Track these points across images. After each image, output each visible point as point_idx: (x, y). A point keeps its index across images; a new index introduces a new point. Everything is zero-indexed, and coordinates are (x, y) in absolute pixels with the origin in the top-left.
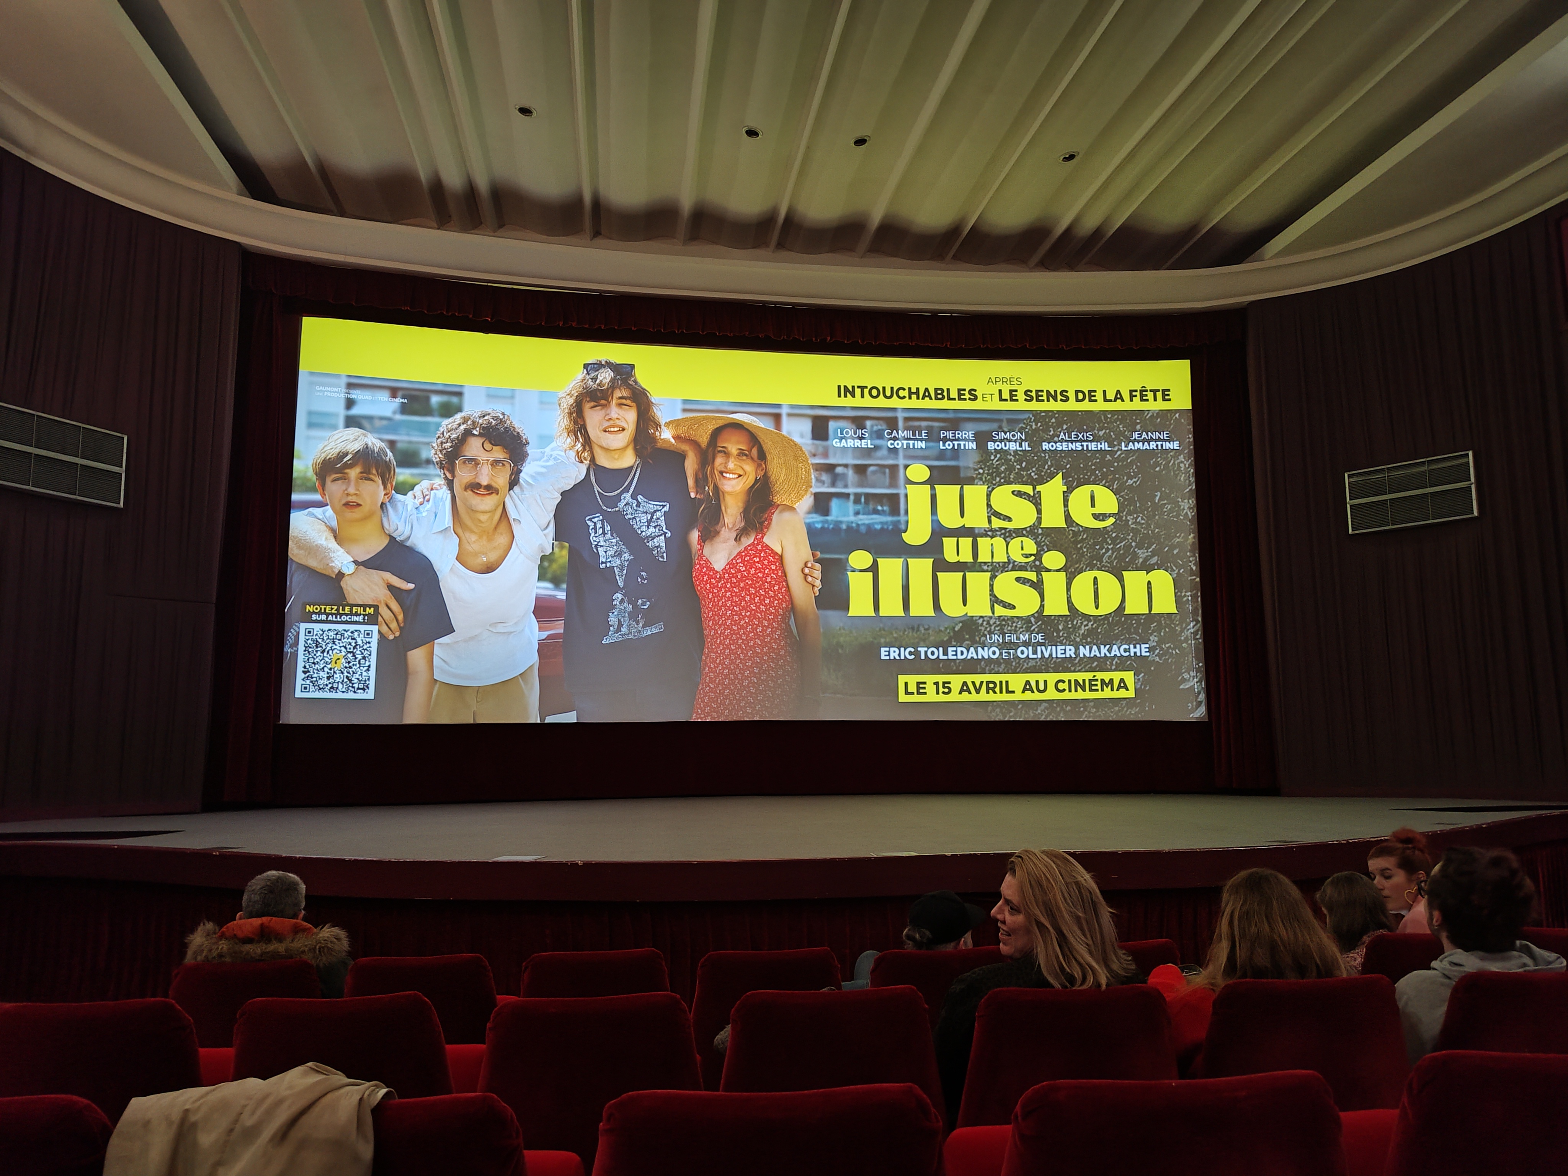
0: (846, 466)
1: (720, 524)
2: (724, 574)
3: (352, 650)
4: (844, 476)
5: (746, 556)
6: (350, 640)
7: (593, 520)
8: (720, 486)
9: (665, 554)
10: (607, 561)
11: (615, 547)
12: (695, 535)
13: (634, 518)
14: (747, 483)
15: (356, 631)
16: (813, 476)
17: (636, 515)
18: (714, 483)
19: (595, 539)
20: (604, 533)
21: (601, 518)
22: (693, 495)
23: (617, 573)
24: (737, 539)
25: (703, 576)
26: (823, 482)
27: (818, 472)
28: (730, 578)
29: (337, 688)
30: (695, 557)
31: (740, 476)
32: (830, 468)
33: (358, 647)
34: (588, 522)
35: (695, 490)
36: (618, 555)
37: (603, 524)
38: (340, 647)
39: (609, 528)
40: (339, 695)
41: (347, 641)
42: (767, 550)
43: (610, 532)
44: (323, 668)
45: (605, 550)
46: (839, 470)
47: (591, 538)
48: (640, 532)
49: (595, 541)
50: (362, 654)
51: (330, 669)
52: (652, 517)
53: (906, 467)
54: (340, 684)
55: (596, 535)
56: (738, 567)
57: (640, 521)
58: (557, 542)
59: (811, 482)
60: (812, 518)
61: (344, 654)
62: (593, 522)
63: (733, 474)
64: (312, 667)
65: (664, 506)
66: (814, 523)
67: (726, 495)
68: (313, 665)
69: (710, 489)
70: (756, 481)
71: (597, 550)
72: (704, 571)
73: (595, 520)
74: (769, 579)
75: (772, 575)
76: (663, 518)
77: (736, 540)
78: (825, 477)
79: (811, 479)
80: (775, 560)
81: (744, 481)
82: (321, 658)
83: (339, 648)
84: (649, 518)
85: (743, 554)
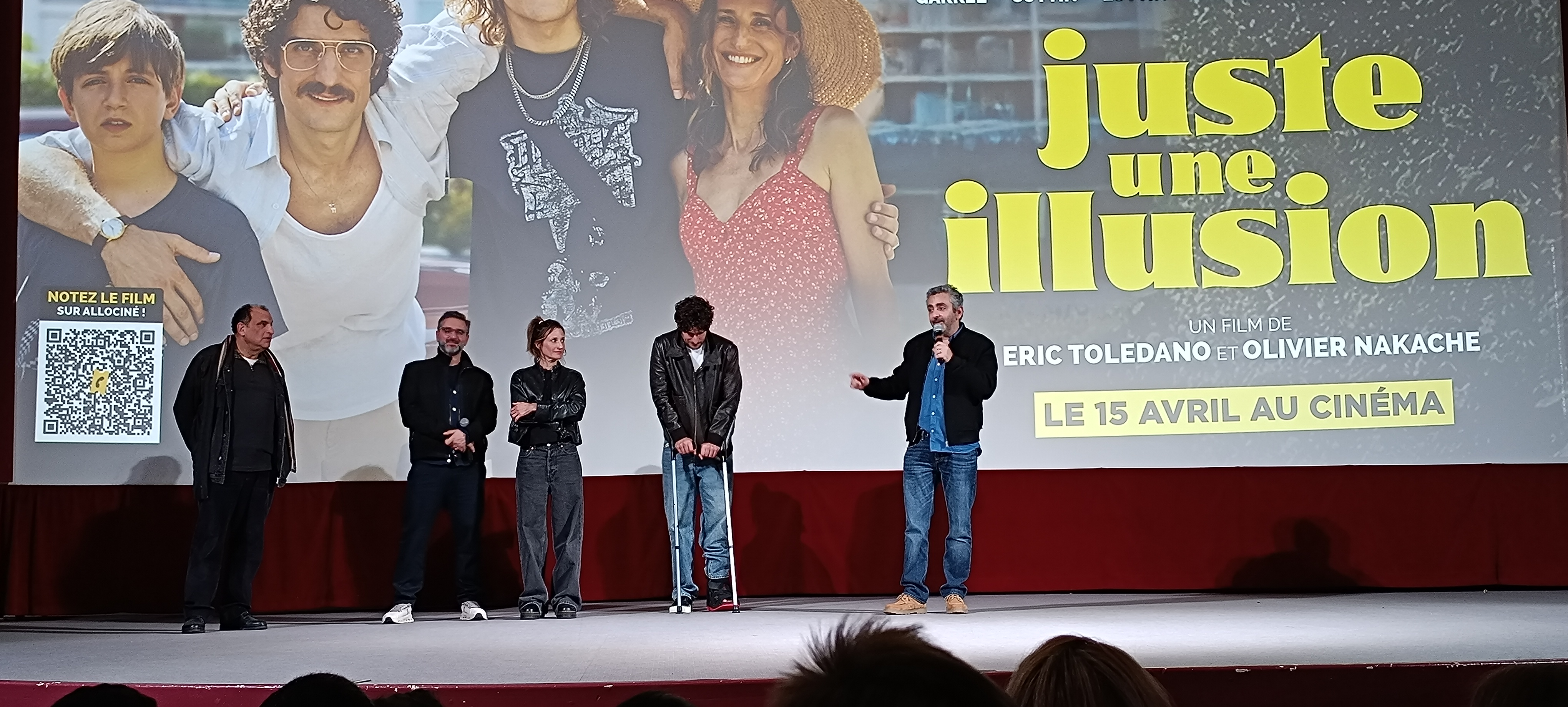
0: (939, 36)
1: (724, 142)
2: (732, 226)
3: (122, 364)
4: (936, 54)
5: (769, 194)
6: (118, 347)
7: (512, 141)
8: (724, 78)
9: (632, 196)
10: (537, 209)
11: (549, 186)
12: (682, 163)
13: (581, 135)
14: (768, 70)
15: (128, 332)
16: (882, 56)
17: (583, 131)
18: (714, 73)
19: (516, 172)
20: (531, 163)
21: (525, 135)
22: (677, 95)
23: (553, 229)
24: (754, 167)
25: (696, 231)
26: (900, 66)
27: (889, 49)
28: (743, 233)
29: (101, 426)
30: (682, 199)
31: (757, 59)
32: (912, 41)
33: (132, 358)
34: (503, 144)
35: (680, 86)
36: (554, 199)
37: (528, 147)
38: (104, 359)
39: (540, 153)
40: (105, 438)
41: (115, 350)
42: (805, 185)
43: (540, 160)
44: (78, 394)
45: (533, 191)
46: (927, 43)
47: (510, 172)
48: (590, 160)
49: (517, 176)
50: (139, 370)
51: (89, 395)
52: (610, 134)
53: (1044, 35)
54: (105, 420)
55: (517, 166)
56: (756, 215)
57: (590, 140)
58: (453, 179)
59: (880, 67)
60: (882, 127)
61: (109, 370)
62: (511, 144)
63: (745, 56)
64: (60, 393)
65: (629, 115)
66: (884, 136)
67: (734, 93)
68: (62, 389)
69: (705, 84)
70: (785, 67)
71: (520, 192)
72: (698, 222)
73: (516, 141)
74: (808, 234)
75: (814, 227)
76: (629, 134)
77: (751, 168)
78: (902, 57)
79: (880, 60)
80: (820, 202)
81: (764, 67)
82: (73, 378)
83: (101, 361)
84: (605, 136)
85: (765, 191)
